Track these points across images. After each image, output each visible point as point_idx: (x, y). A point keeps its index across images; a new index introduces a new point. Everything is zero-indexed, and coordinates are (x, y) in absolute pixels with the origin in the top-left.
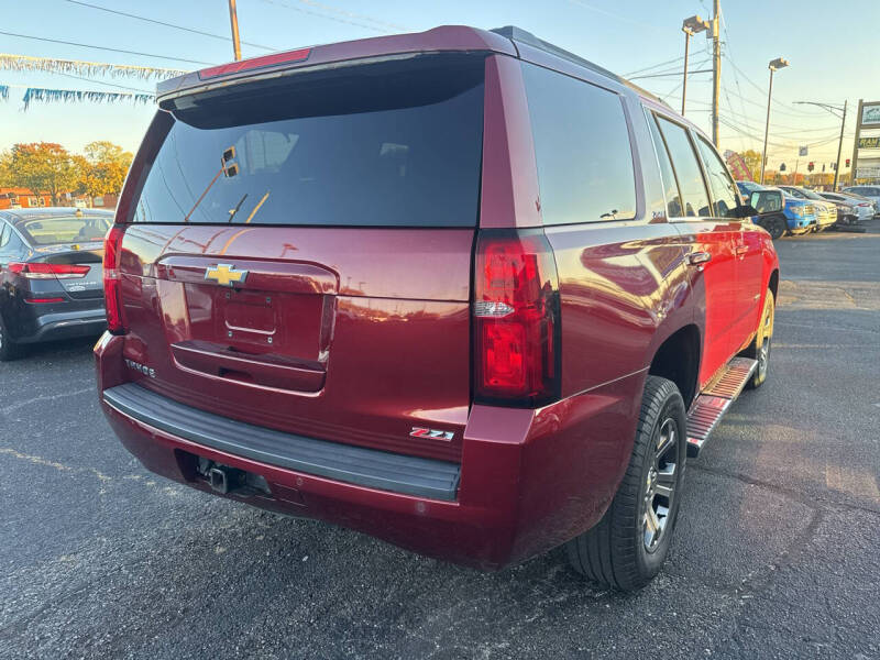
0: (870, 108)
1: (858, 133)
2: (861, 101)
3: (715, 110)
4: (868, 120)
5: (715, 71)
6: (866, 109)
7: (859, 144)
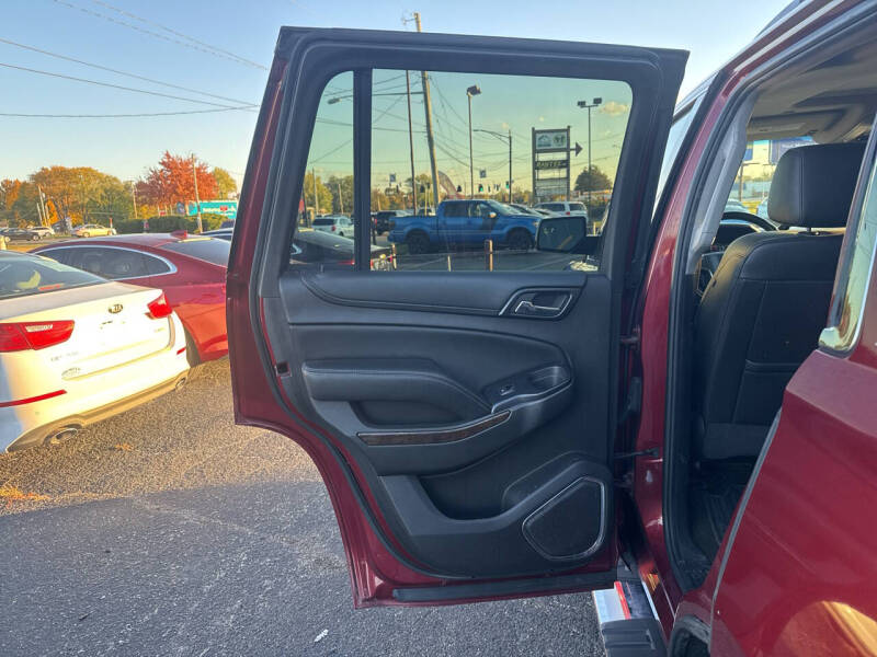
0: (540, 135)
1: (534, 157)
2: (533, 129)
3: (429, 132)
4: (540, 146)
5: (425, 93)
6: (538, 136)
7: (537, 166)
